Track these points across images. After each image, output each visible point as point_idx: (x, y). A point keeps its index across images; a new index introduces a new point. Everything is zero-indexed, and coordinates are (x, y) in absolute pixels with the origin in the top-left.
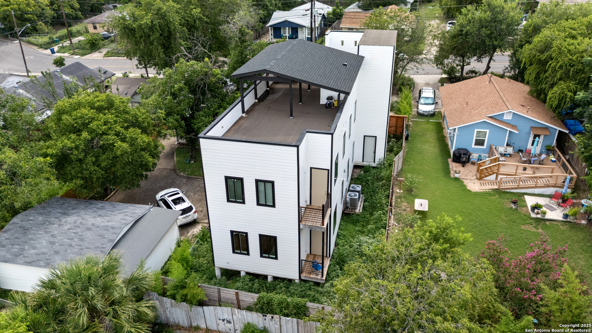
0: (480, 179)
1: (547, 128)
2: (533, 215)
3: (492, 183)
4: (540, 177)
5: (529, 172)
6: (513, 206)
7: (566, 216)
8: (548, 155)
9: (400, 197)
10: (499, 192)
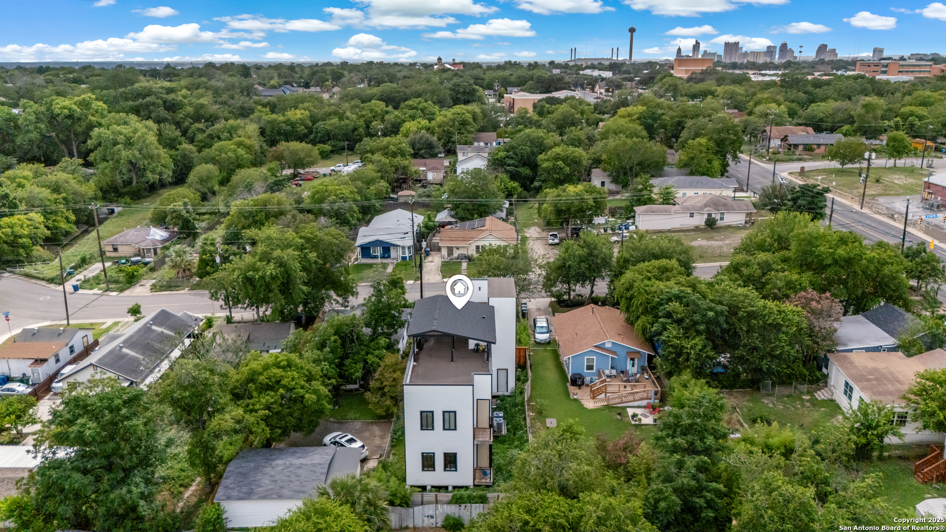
0: (593, 398)
1: (639, 352)
2: (633, 423)
3: (602, 400)
4: (636, 393)
5: (629, 389)
6: (619, 417)
7: (655, 420)
8: (642, 374)
9: (534, 419)
10: (609, 407)
